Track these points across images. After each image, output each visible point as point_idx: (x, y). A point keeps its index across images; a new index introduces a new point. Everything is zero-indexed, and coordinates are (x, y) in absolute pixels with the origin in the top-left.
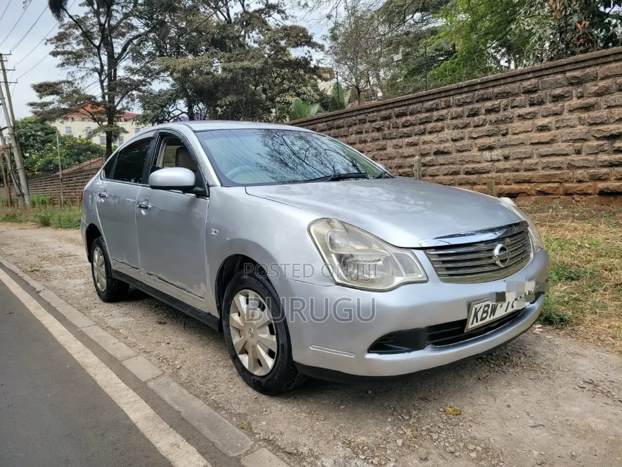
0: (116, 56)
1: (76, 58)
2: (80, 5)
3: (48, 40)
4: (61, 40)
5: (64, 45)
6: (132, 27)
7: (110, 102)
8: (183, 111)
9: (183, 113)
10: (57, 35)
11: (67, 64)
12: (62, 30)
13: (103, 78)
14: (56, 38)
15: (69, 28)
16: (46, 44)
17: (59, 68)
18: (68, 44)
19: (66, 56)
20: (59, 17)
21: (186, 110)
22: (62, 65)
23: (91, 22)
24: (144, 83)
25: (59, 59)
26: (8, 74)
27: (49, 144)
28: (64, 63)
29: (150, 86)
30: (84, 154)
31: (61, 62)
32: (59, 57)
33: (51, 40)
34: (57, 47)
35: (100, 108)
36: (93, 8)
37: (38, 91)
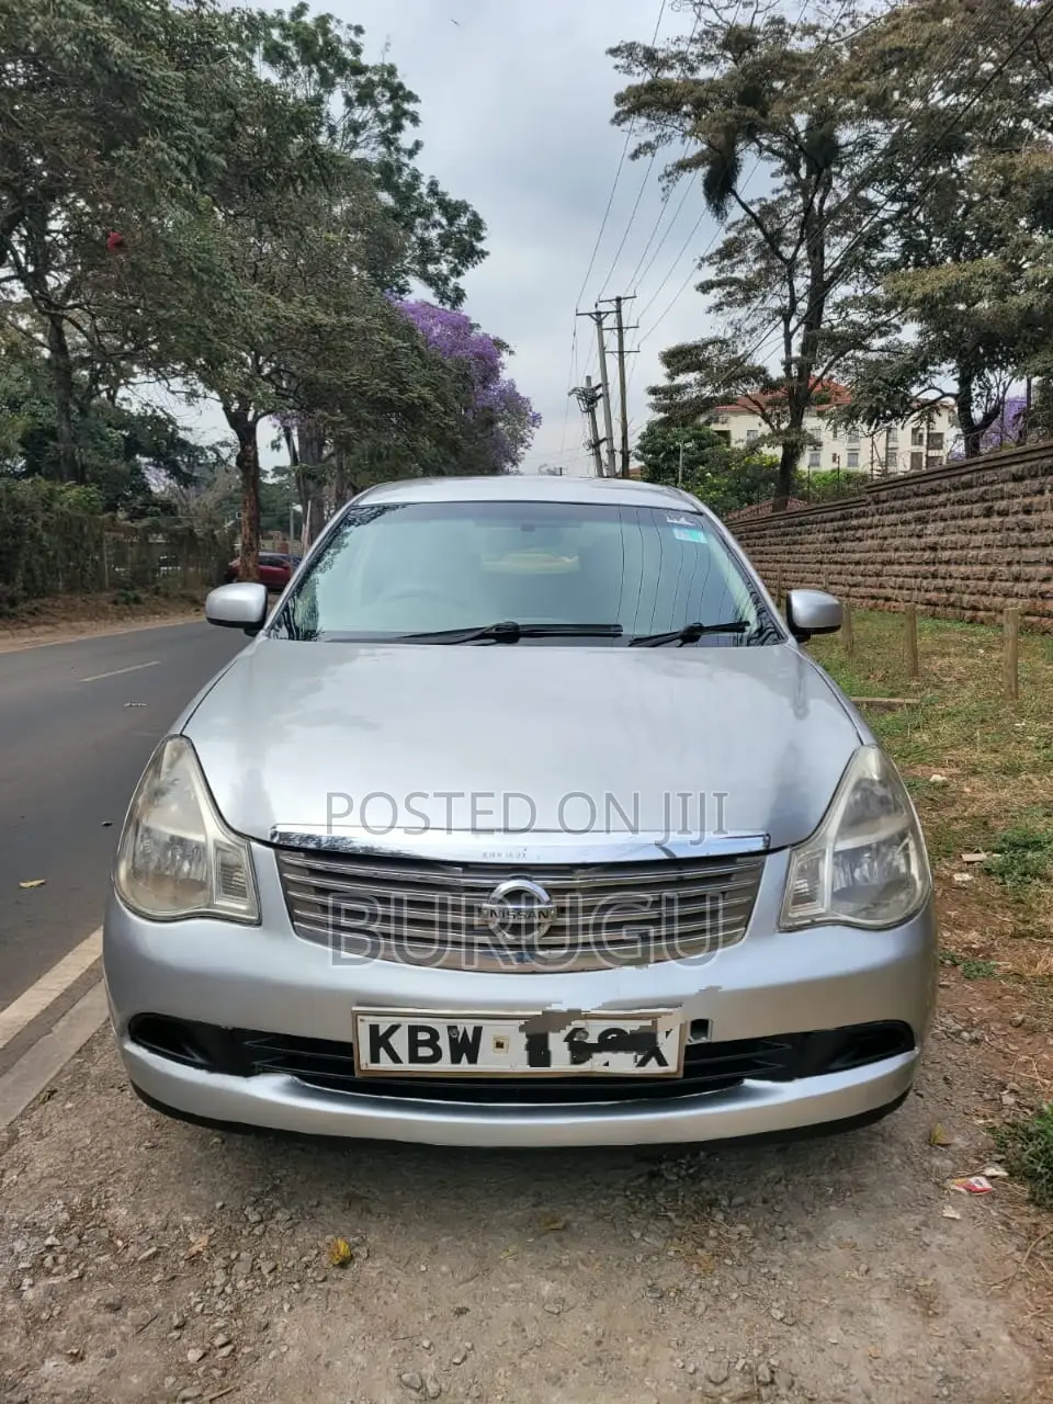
0: (826, 276)
1: (748, 290)
2: (773, 175)
3: (703, 260)
4: (730, 256)
5: (733, 266)
6: (870, 207)
7: (800, 377)
8: (946, 391)
9: (944, 395)
10: (722, 246)
11: (730, 304)
12: (732, 234)
13: (791, 328)
14: (719, 252)
15: (746, 227)
16: (700, 266)
17: (712, 315)
18: (741, 261)
19: (728, 289)
20: (718, 209)
21: (954, 388)
22: (719, 307)
23: (792, 208)
24: (883, 329)
25: (716, 295)
26: (628, 335)
27: (701, 467)
28: (722, 304)
29: (897, 335)
30: (762, 487)
31: (717, 301)
32: (714, 291)
33: (710, 257)
34: (721, 270)
35: (779, 394)
36: (797, 174)
37: (668, 364)
